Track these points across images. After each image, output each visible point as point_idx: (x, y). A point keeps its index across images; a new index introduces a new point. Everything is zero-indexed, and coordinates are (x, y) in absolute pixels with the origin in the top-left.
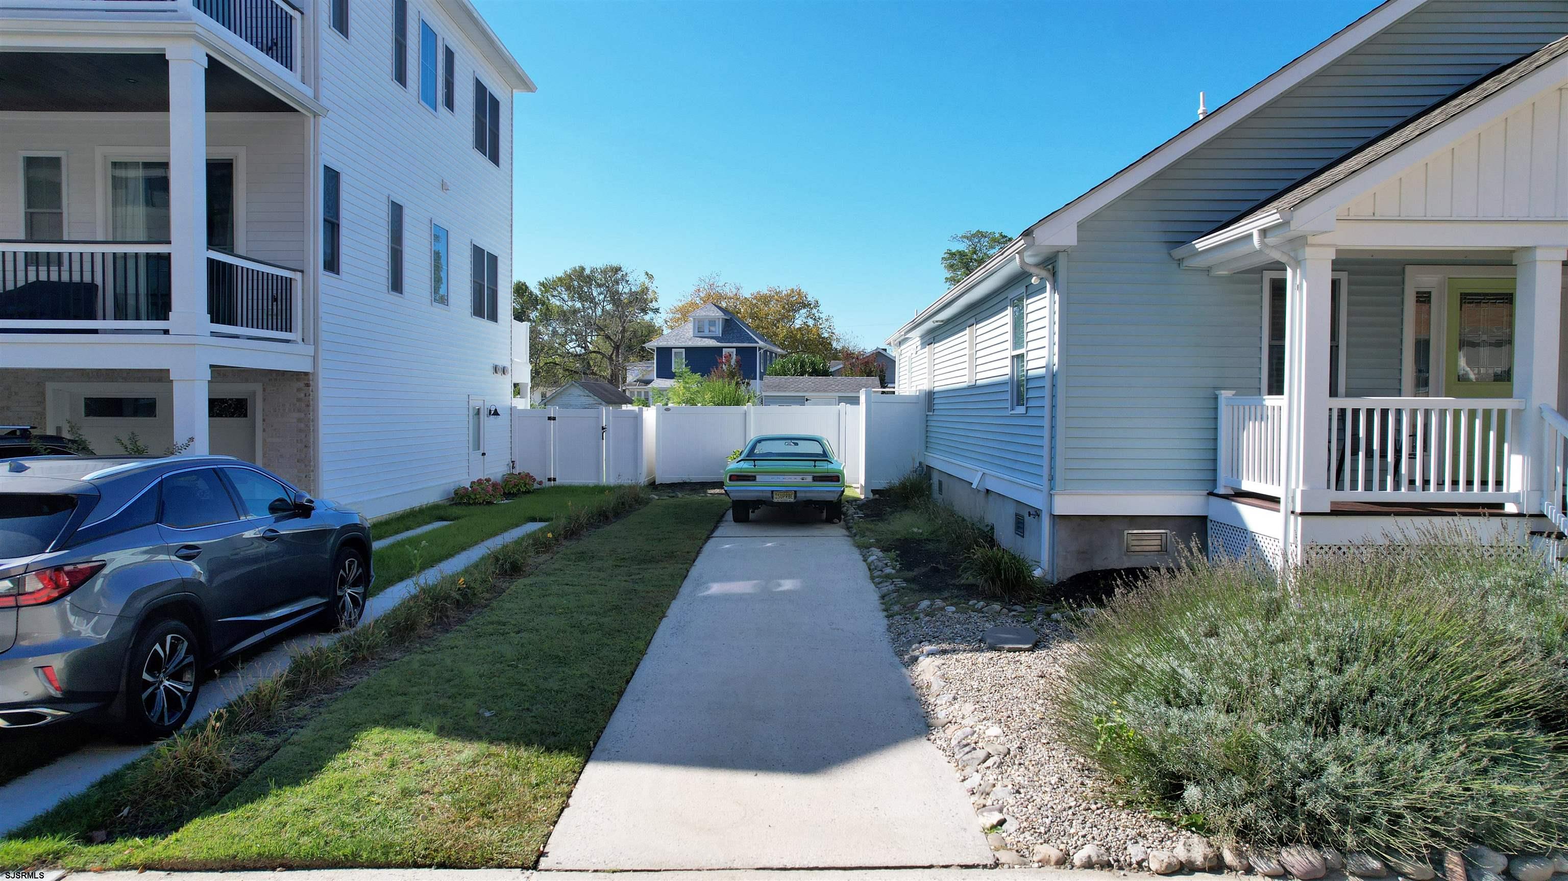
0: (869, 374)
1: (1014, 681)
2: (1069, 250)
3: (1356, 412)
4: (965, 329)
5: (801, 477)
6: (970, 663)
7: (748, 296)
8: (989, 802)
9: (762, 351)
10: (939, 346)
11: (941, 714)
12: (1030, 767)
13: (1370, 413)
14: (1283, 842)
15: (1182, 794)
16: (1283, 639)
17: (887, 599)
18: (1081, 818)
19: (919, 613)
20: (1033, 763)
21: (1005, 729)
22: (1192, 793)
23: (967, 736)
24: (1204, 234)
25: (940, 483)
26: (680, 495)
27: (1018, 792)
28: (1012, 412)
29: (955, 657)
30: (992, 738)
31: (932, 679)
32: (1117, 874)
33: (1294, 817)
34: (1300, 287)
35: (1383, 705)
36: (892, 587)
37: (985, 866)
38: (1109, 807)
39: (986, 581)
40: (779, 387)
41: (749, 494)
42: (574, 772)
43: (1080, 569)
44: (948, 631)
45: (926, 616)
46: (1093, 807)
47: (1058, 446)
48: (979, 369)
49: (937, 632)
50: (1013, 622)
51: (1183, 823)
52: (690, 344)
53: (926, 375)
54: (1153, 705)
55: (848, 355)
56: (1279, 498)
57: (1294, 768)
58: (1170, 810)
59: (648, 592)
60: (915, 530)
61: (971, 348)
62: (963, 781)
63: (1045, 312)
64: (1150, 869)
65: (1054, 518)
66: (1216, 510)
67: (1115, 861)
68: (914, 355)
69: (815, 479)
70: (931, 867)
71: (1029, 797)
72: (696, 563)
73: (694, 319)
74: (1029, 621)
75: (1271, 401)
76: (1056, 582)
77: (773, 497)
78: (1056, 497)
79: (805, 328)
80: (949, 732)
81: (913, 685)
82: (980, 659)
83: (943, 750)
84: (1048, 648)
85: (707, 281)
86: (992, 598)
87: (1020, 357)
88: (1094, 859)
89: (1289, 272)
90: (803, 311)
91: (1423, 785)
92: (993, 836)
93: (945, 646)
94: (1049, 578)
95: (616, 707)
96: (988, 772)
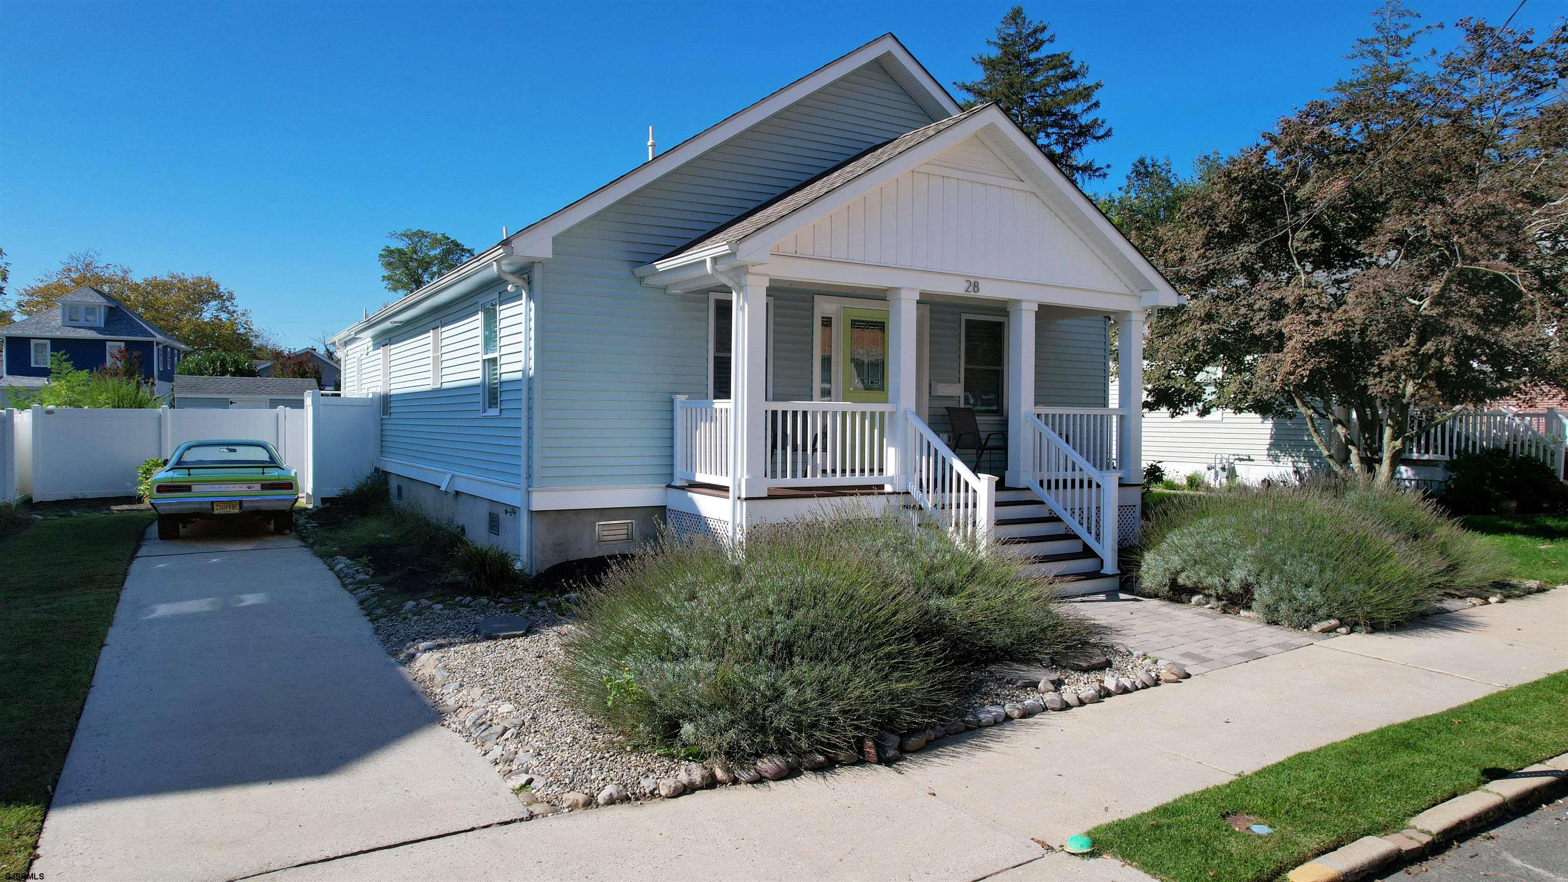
0: (303, 375)
1: (515, 664)
2: (544, 262)
3: (785, 413)
4: (428, 331)
5: (247, 485)
6: (469, 653)
7: (139, 281)
8: (514, 767)
9: (161, 346)
10: (395, 348)
11: (451, 702)
12: (545, 733)
13: (795, 414)
14: (758, 756)
15: (679, 732)
16: (749, 595)
17: (366, 604)
18: (598, 766)
19: (405, 613)
20: (548, 729)
21: (516, 705)
22: (687, 729)
23: (482, 716)
24: (660, 256)
25: (400, 488)
26: (74, 513)
27: (539, 754)
28: (484, 414)
29: (452, 649)
30: (505, 714)
31: (434, 672)
32: (636, 804)
33: (765, 734)
34: (742, 308)
35: (821, 639)
36: (369, 592)
37: (522, 820)
38: (620, 753)
39: (471, 577)
40: (195, 388)
41: (185, 506)
42: (35, 821)
43: (557, 560)
44: (440, 627)
45: (414, 615)
46: (607, 755)
47: (535, 444)
48: (445, 371)
49: (428, 629)
50: (502, 612)
51: (682, 755)
52: (58, 334)
53: (381, 378)
54: (649, 662)
55: (277, 355)
56: (728, 487)
57: (764, 696)
58: (668, 747)
59: (72, 621)
60: (382, 535)
61: (435, 351)
62: (485, 755)
63: (521, 318)
64: (660, 796)
65: (531, 513)
66: (673, 500)
67: (632, 794)
68: (364, 357)
69: (264, 487)
70: (473, 829)
71: (550, 756)
72: (126, 585)
73: (64, 304)
74: (518, 610)
75: (719, 404)
76: (534, 574)
77: (213, 509)
78: (534, 494)
79: (216, 324)
80: (461, 716)
81: (415, 680)
82: (478, 649)
83: (459, 732)
84: (540, 632)
85: (82, 259)
86: (477, 593)
87: (494, 361)
88: (615, 796)
89: (734, 294)
90: (213, 303)
91: (850, 693)
92: (523, 794)
93: (441, 641)
94: (527, 571)
95: (70, 746)
96: (508, 743)
